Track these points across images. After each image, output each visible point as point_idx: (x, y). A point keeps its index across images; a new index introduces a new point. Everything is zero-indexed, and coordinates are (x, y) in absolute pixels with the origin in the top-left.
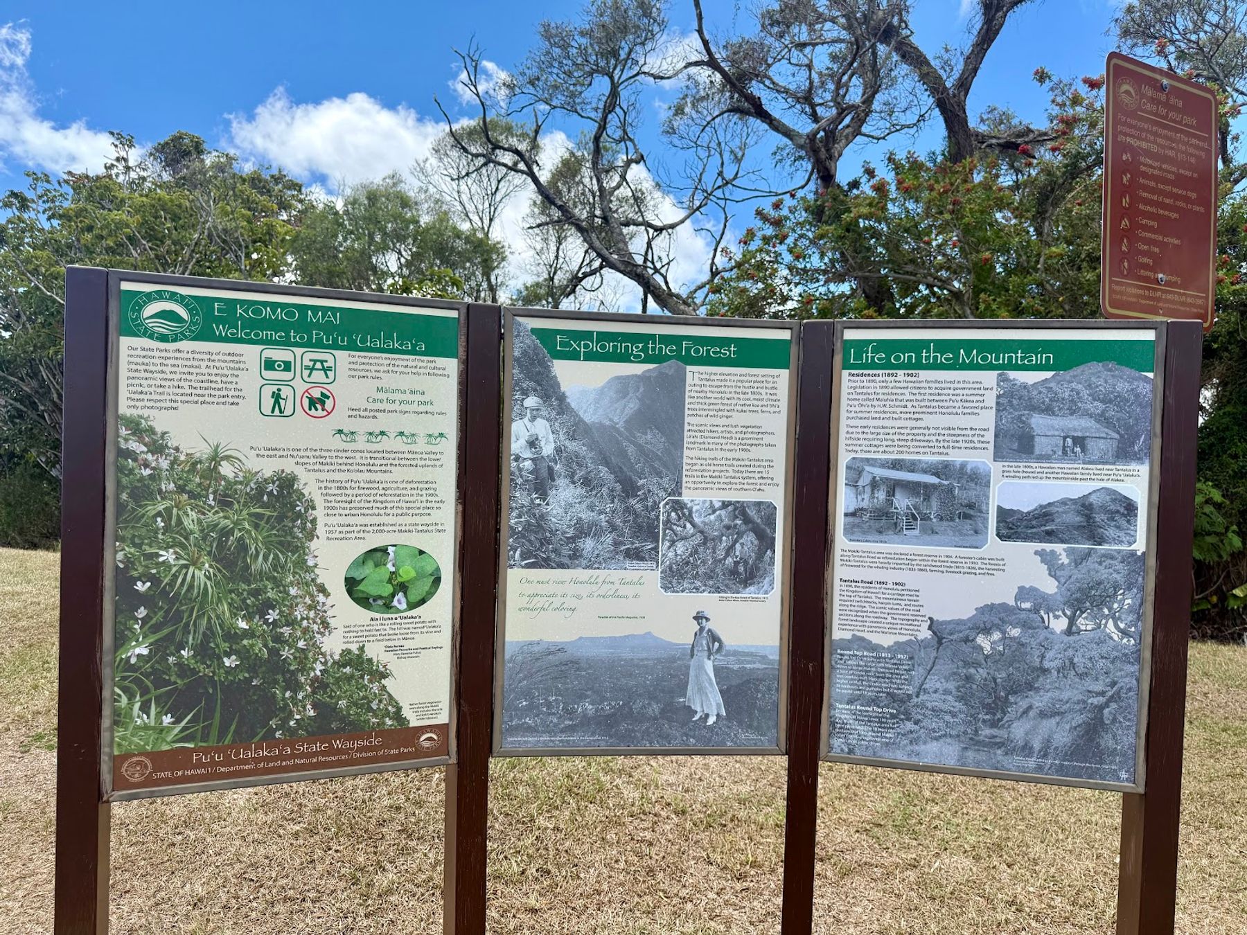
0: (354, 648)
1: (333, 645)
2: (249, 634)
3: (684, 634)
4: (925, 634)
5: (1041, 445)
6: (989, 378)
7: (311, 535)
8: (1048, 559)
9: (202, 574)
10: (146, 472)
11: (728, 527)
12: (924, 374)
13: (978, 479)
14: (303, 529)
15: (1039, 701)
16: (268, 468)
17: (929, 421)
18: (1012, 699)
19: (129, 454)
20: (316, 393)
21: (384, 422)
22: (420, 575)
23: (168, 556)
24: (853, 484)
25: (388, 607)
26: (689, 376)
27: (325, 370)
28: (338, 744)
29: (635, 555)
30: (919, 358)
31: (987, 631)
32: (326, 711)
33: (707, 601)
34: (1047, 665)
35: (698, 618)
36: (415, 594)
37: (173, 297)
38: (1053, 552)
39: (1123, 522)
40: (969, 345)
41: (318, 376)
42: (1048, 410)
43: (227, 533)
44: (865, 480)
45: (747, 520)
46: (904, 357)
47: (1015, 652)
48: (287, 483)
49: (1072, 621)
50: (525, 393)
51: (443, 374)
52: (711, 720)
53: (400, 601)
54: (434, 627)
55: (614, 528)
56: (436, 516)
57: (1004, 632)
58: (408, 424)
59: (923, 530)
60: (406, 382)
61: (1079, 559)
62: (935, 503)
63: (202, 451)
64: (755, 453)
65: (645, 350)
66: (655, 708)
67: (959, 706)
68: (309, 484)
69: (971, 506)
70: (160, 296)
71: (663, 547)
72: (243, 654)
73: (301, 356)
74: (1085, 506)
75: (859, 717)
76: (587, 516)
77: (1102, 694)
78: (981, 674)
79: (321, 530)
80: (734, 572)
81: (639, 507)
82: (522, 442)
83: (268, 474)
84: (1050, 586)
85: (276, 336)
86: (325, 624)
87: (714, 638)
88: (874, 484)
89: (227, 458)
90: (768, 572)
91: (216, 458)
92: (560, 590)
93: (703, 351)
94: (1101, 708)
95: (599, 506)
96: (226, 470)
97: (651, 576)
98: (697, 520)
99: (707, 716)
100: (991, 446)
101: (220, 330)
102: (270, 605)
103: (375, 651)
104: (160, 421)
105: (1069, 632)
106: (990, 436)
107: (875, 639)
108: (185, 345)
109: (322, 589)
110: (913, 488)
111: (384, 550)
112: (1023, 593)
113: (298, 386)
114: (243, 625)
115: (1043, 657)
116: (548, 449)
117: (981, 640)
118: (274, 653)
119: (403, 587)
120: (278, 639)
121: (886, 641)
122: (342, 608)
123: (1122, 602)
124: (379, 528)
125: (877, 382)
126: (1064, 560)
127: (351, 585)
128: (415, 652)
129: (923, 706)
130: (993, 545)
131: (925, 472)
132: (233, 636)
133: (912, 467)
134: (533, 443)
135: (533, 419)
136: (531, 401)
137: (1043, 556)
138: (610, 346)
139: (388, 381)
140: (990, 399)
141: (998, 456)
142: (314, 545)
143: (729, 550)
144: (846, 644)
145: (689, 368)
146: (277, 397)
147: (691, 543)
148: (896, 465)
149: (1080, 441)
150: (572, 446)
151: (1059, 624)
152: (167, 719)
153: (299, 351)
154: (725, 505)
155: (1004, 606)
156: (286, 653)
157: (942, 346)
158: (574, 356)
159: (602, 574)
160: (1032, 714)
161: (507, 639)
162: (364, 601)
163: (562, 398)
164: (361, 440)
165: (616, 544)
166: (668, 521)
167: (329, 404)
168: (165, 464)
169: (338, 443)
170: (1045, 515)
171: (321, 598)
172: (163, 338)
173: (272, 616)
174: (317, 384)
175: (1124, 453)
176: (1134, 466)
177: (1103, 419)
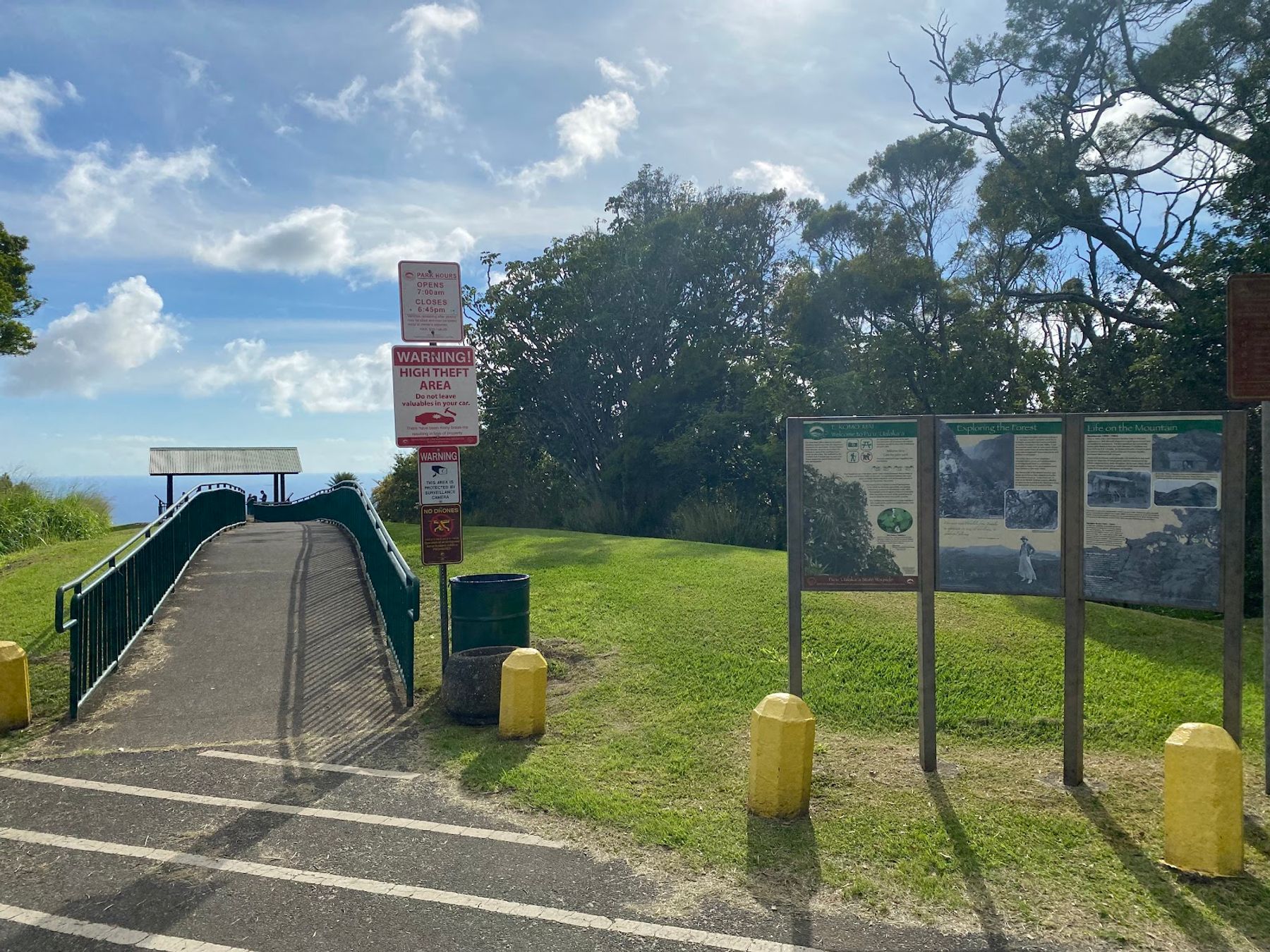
0: (882, 545)
1: (874, 543)
2: (845, 538)
3: (1016, 546)
4: (1124, 545)
5: (1172, 464)
6: (1149, 437)
7: (865, 504)
8: (1177, 512)
9: (830, 517)
10: (812, 483)
11: (1035, 501)
12: (1120, 436)
13: (1146, 479)
14: (862, 501)
15: (1175, 573)
16: (850, 481)
17: (1123, 455)
18: (1163, 572)
19: (807, 477)
20: (866, 453)
21: (889, 463)
22: (905, 520)
23: (819, 511)
24: (1090, 482)
25: (893, 531)
26: (1015, 438)
27: (869, 445)
28: (877, 579)
29: (993, 513)
30: (1118, 429)
31: (1151, 544)
32: (872, 566)
33: (1027, 532)
34: (1179, 558)
35: (1023, 539)
36: (903, 526)
37: (819, 424)
38: (1180, 510)
39: (1210, 496)
40: (1140, 423)
41: (866, 447)
42: (1175, 450)
43: (837, 503)
44: (1096, 481)
45: (1044, 498)
46: (1111, 429)
47: (1164, 552)
48: (856, 485)
49: (1189, 538)
50: (945, 449)
51: (910, 443)
52: (1030, 582)
53: (897, 529)
54: (910, 539)
55: (984, 502)
56: (910, 497)
57: (1159, 544)
58: (898, 463)
59: (1122, 501)
60: (897, 448)
61: (1191, 512)
62: (1127, 490)
63: (829, 476)
64: (1048, 470)
65: (995, 429)
66: (1004, 575)
67: (1140, 575)
68: (864, 486)
69: (1142, 491)
70: (815, 425)
71: (1006, 509)
72: (844, 545)
73: (861, 441)
74: (1193, 490)
75: (1096, 581)
76: (972, 497)
77: (1204, 570)
78: (1149, 562)
79: (868, 502)
80: (1038, 520)
81: (995, 493)
82: (944, 468)
83: (850, 482)
84: (1179, 524)
85: (852, 435)
86: (871, 536)
87: (1031, 548)
88: (1100, 482)
89: (837, 478)
90: (1055, 521)
91: (834, 477)
92: (961, 527)
93: (1022, 428)
94: (1203, 576)
95: (977, 492)
96: (837, 481)
97: (1002, 522)
98: (1021, 498)
99: (1028, 580)
100: (1151, 465)
101: (834, 434)
102: (852, 528)
103: (888, 547)
104: (815, 466)
105: (1188, 543)
106: (1150, 461)
107: (1102, 547)
108: (823, 440)
109: (870, 523)
110: (1116, 483)
111: (891, 510)
112: (1167, 527)
113: (860, 452)
114: (843, 535)
115: (1176, 554)
116: (955, 471)
117: (1149, 548)
118: (854, 545)
119: (898, 524)
120: (855, 540)
121: (1108, 548)
122: (877, 531)
123: (1211, 531)
124: (890, 502)
125: (1098, 439)
126: (1185, 513)
127: (880, 522)
128: (904, 548)
129: (1124, 576)
130: (1153, 507)
131: (1122, 477)
132: (840, 538)
133: (1116, 474)
134: (948, 468)
135: (948, 459)
136: (947, 452)
137: (1176, 511)
138: (980, 428)
139: (892, 447)
140: (1150, 446)
141: (1154, 469)
142: (866, 507)
143: (1036, 511)
144: (1089, 550)
145: (1016, 436)
146: (853, 456)
147: (1018, 508)
148: (1109, 474)
149: (1190, 462)
150: (965, 469)
151: (1183, 540)
152: (820, 565)
153: (860, 439)
154: (1034, 492)
155: (1159, 533)
156: (858, 545)
157: (1127, 424)
158: (965, 433)
159: (980, 521)
160: (1173, 579)
161: (940, 545)
162: (884, 528)
163: (960, 450)
164: (882, 471)
165: (985, 508)
166: (1008, 499)
167: (870, 457)
168: (818, 480)
169: (874, 471)
170: (1176, 494)
171: (869, 526)
172: (816, 439)
173: (853, 532)
174: (866, 451)
175: (1210, 468)
176: (1214, 473)
177: (1200, 453)
